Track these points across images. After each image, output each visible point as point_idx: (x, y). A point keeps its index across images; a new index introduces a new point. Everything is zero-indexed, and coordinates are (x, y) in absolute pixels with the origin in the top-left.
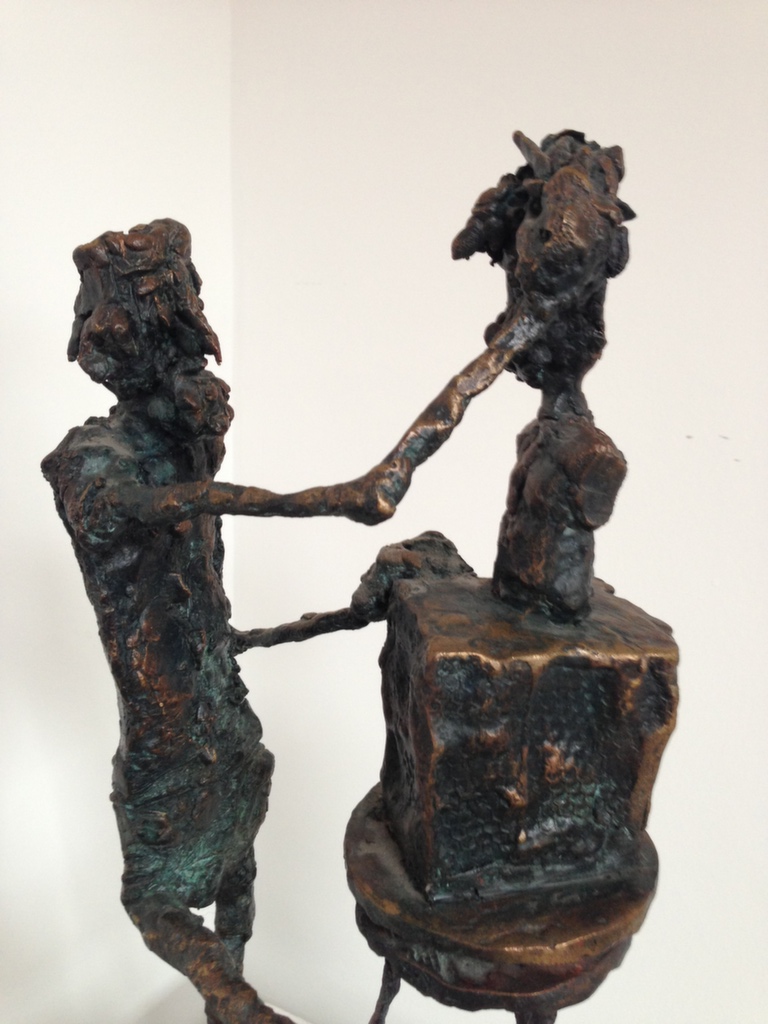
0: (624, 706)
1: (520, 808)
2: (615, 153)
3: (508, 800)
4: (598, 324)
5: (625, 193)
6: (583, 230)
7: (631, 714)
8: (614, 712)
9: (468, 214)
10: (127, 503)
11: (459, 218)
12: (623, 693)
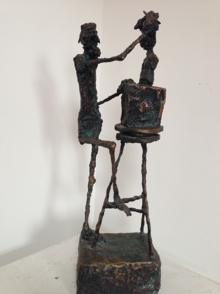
0: (157, 97)
1: (141, 113)
2: (157, 14)
3: (140, 111)
4: (155, 38)
5: (159, 20)
6: (151, 21)
7: (158, 98)
8: (156, 98)
9: (137, 23)
10: (86, 63)
11: (135, 23)
12: (157, 95)
